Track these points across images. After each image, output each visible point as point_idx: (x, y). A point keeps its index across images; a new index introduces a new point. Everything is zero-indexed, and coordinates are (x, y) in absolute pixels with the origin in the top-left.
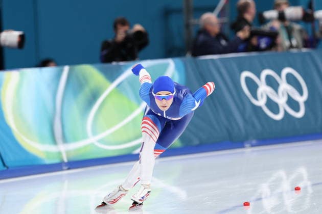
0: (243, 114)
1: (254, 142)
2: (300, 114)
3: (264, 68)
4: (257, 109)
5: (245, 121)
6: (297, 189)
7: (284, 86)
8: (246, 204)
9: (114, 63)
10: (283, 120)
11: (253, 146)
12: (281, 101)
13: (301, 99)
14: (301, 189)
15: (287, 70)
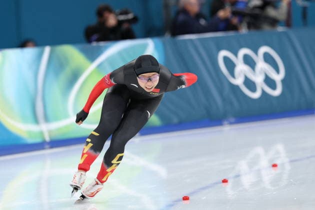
0: (221, 93)
1: (233, 120)
2: (277, 92)
3: (241, 47)
4: (235, 89)
5: (224, 99)
6: (275, 166)
7: (261, 65)
8: (225, 181)
9: (94, 44)
10: (260, 98)
11: (231, 123)
12: (259, 79)
13: (278, 78)
14: (279, 166)
15: (264, 49)
